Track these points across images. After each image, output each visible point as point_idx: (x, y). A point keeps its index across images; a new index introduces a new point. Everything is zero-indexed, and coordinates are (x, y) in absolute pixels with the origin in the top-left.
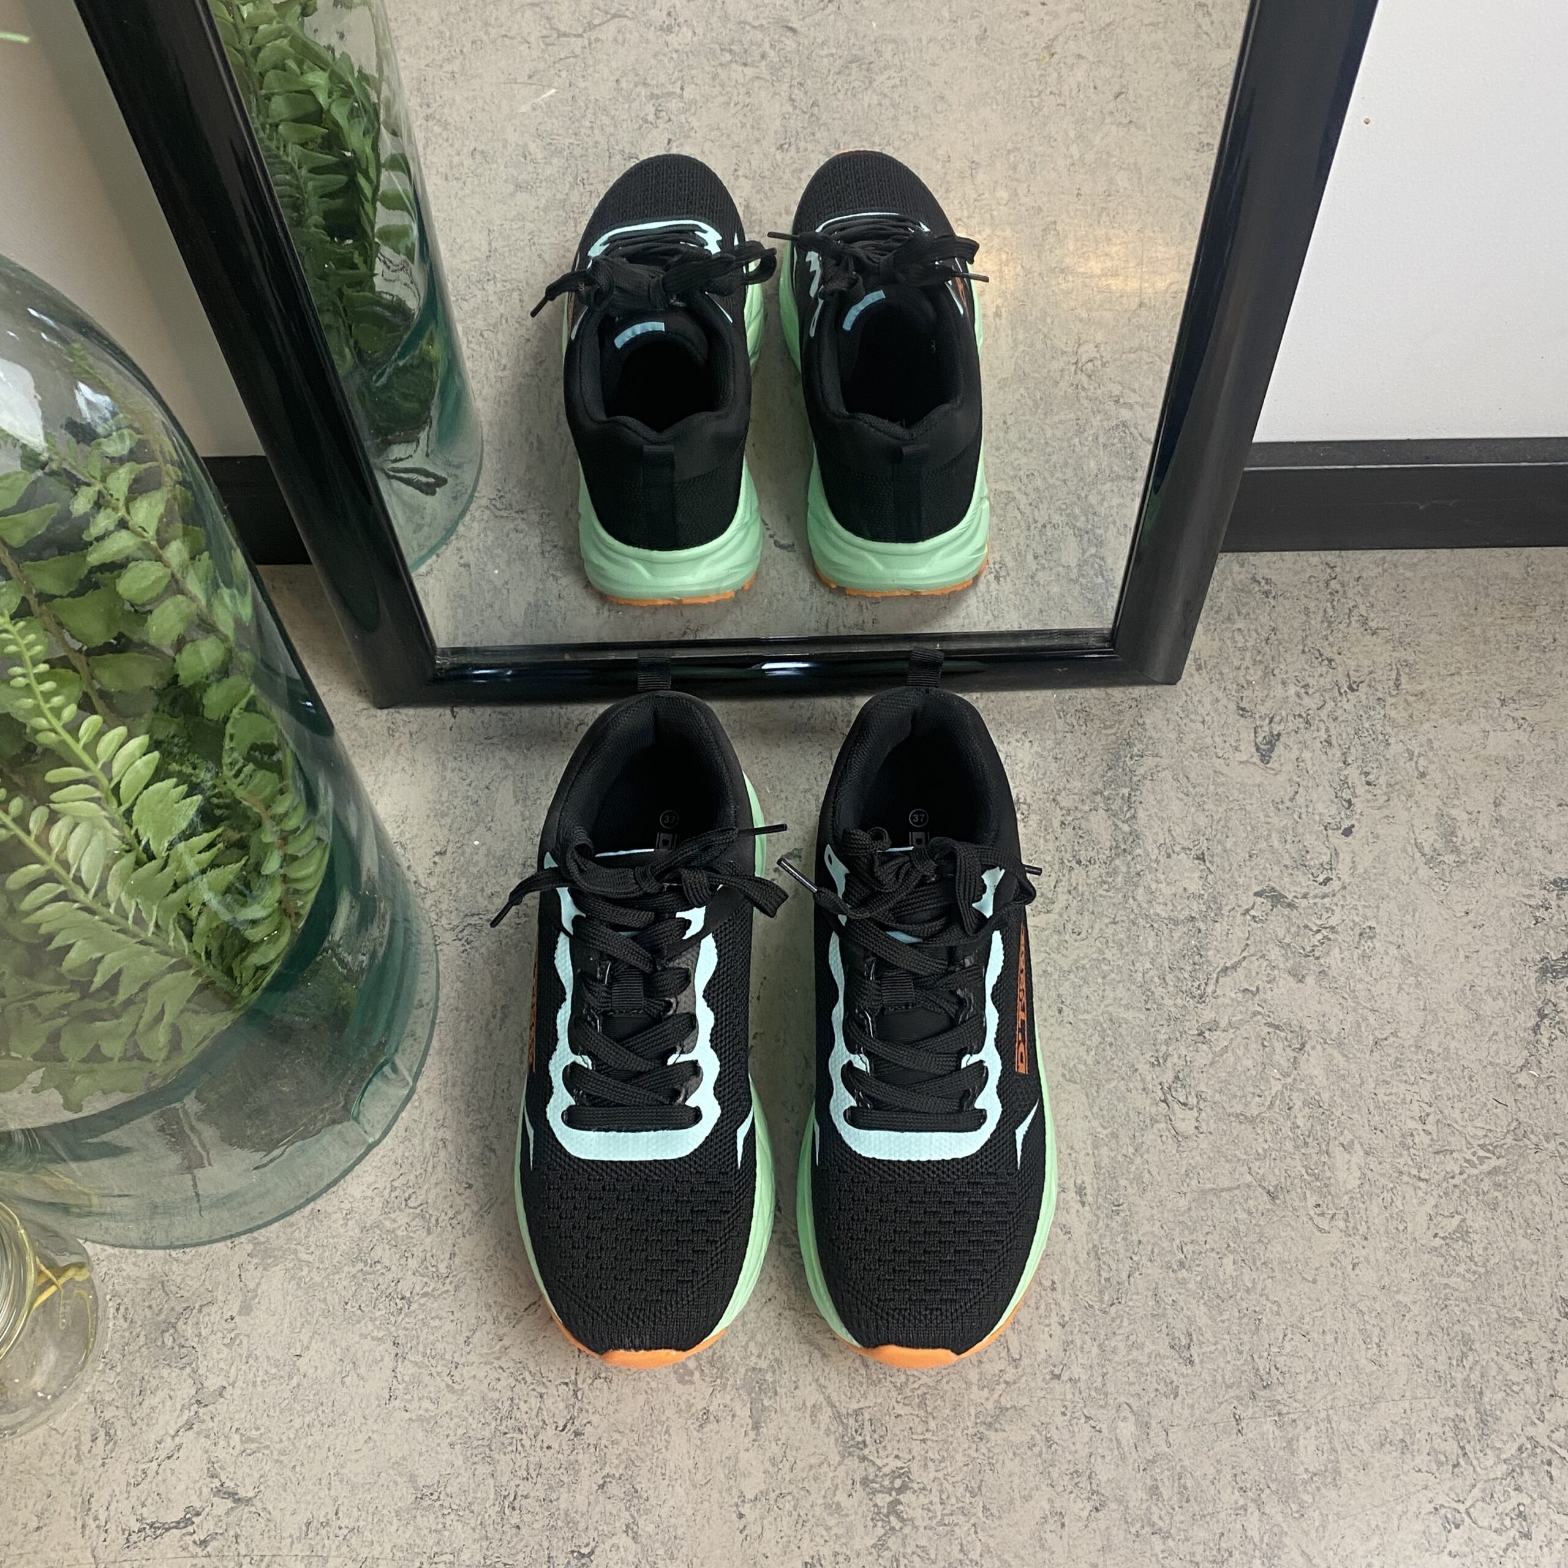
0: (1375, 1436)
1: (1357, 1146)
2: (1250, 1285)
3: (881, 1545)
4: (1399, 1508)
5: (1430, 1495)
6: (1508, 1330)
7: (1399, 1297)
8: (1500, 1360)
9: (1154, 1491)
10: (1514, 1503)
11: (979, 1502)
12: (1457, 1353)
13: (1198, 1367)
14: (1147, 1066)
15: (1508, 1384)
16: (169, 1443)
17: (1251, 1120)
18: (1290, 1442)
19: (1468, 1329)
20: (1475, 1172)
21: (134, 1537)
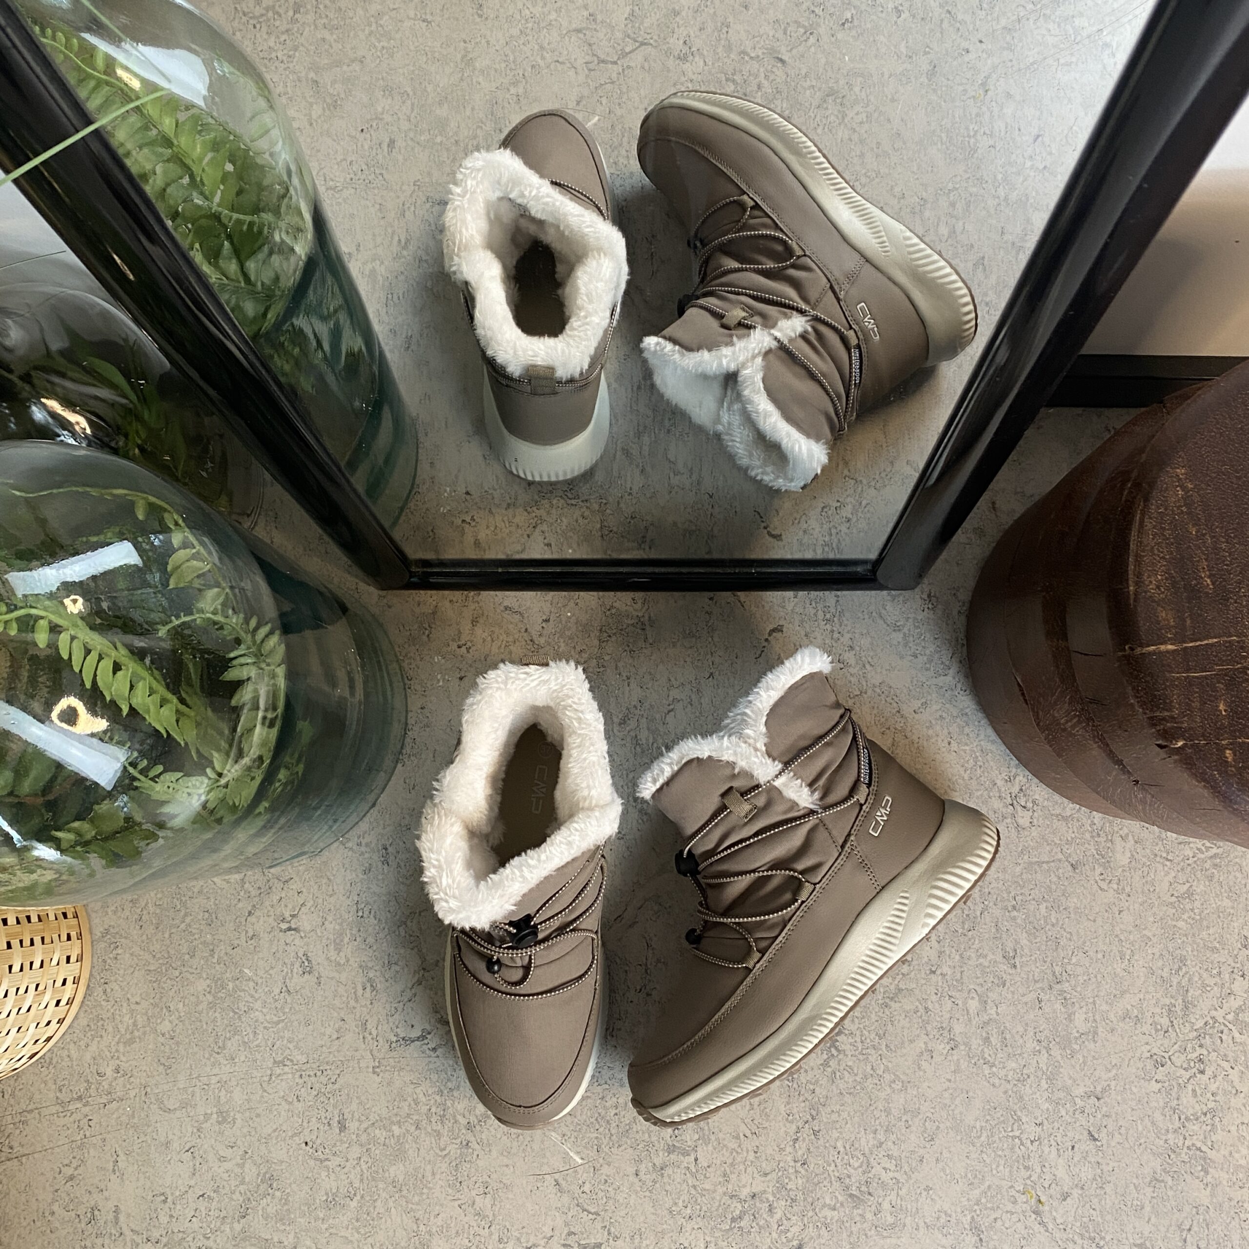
0: (1120, 1013)
1: (1130, 837)
2: (1054, 921)
3: (826, 1064)
4: (1131, 1054)
5: (1148, 1047)
6: (1208, 954)
7: (1145, 932)
8: (1202, 971)
9: (987, 1040)
10: (1196, 1054)
11: (884, 1043)
12: (1176, 967)
13: (1019, 970)
14: (1003, 782)
15: (1204, 986)
16: (408, 994)
17: (1065, 819)
18: (1069, 1016)
19: (1184, 953)
20: (1202, 856)
21: (394, 1045)
